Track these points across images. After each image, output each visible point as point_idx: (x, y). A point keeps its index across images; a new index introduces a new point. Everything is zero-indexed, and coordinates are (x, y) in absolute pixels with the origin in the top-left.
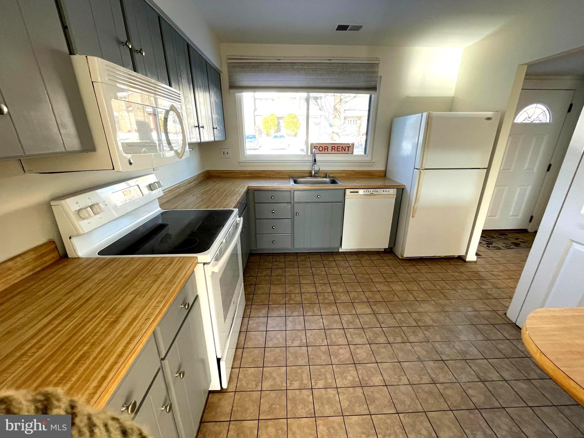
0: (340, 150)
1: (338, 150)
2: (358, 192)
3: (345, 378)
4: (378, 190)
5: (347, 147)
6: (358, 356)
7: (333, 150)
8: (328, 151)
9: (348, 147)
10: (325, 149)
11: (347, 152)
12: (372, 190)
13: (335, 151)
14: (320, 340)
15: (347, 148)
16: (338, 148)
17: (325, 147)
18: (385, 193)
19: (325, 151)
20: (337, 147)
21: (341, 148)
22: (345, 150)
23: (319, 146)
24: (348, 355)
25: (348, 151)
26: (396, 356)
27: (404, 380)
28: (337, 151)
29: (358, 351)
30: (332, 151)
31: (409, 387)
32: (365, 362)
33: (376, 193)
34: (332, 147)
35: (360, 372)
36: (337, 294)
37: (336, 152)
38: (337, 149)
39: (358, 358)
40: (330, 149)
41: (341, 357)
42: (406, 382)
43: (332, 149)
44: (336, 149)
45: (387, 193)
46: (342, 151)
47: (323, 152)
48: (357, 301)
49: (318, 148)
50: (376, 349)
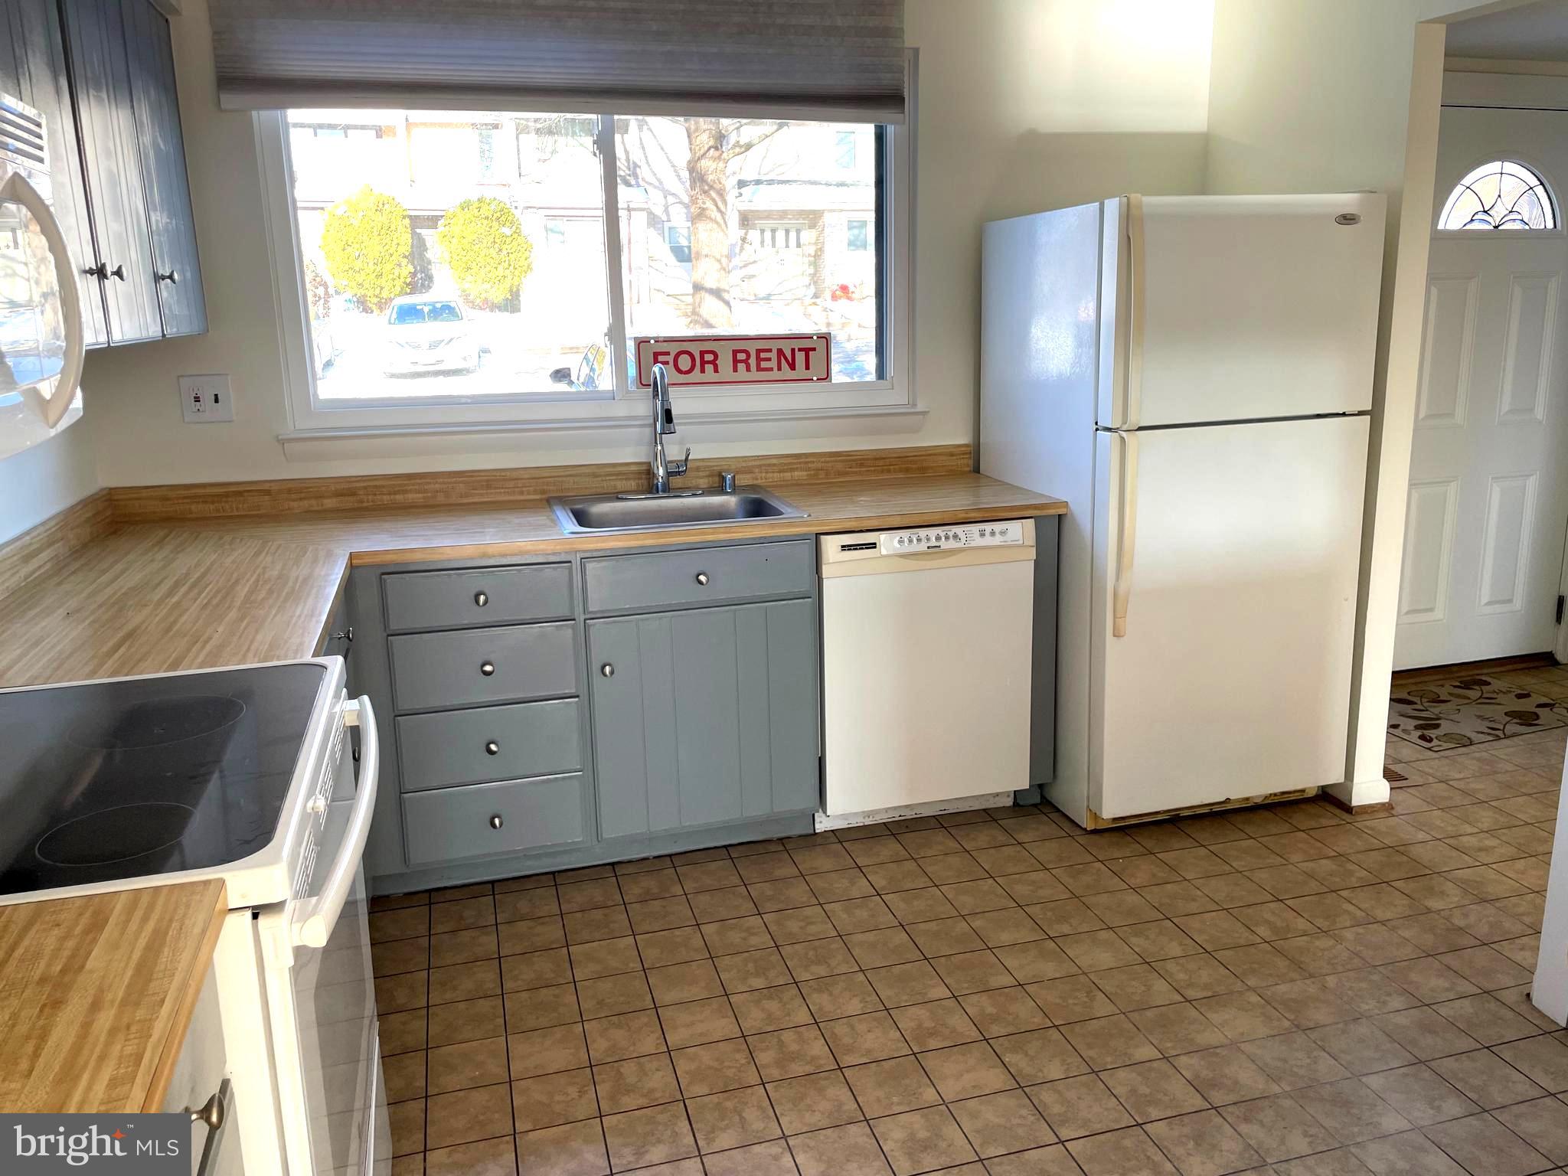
0: (773, 364)
1: (764, 364)
2: (873, 546)
4: (958, 530)
5: (800, 350)
7: (741, 367)
8: (716, 371)
9: (807, 351)
10: (703, 363)
11: (806, 374)
12: (933, 532)
13: (748, 369)
15: (800, 357)
16: (763, 355)
17: (702, 353)
18: (988, 541)
19: (703, 371)
20: (759, 351)
21: (773, 355)
22: (793, 367)
23: (674, 349)
25: (807, 368)
28: (759, 369)
30: (735, 370)
33: (952, 544)
34: (735, 352)
36: (840, 1029)
37: (754, 375)
38: (759, 359)
40: (725, 361)
43: (736, 361)
44: (753, 361)
45: (997, 540)
46: (779, 369)
47: (696, 373)
48: (933, 1043)
49: (670, 359)
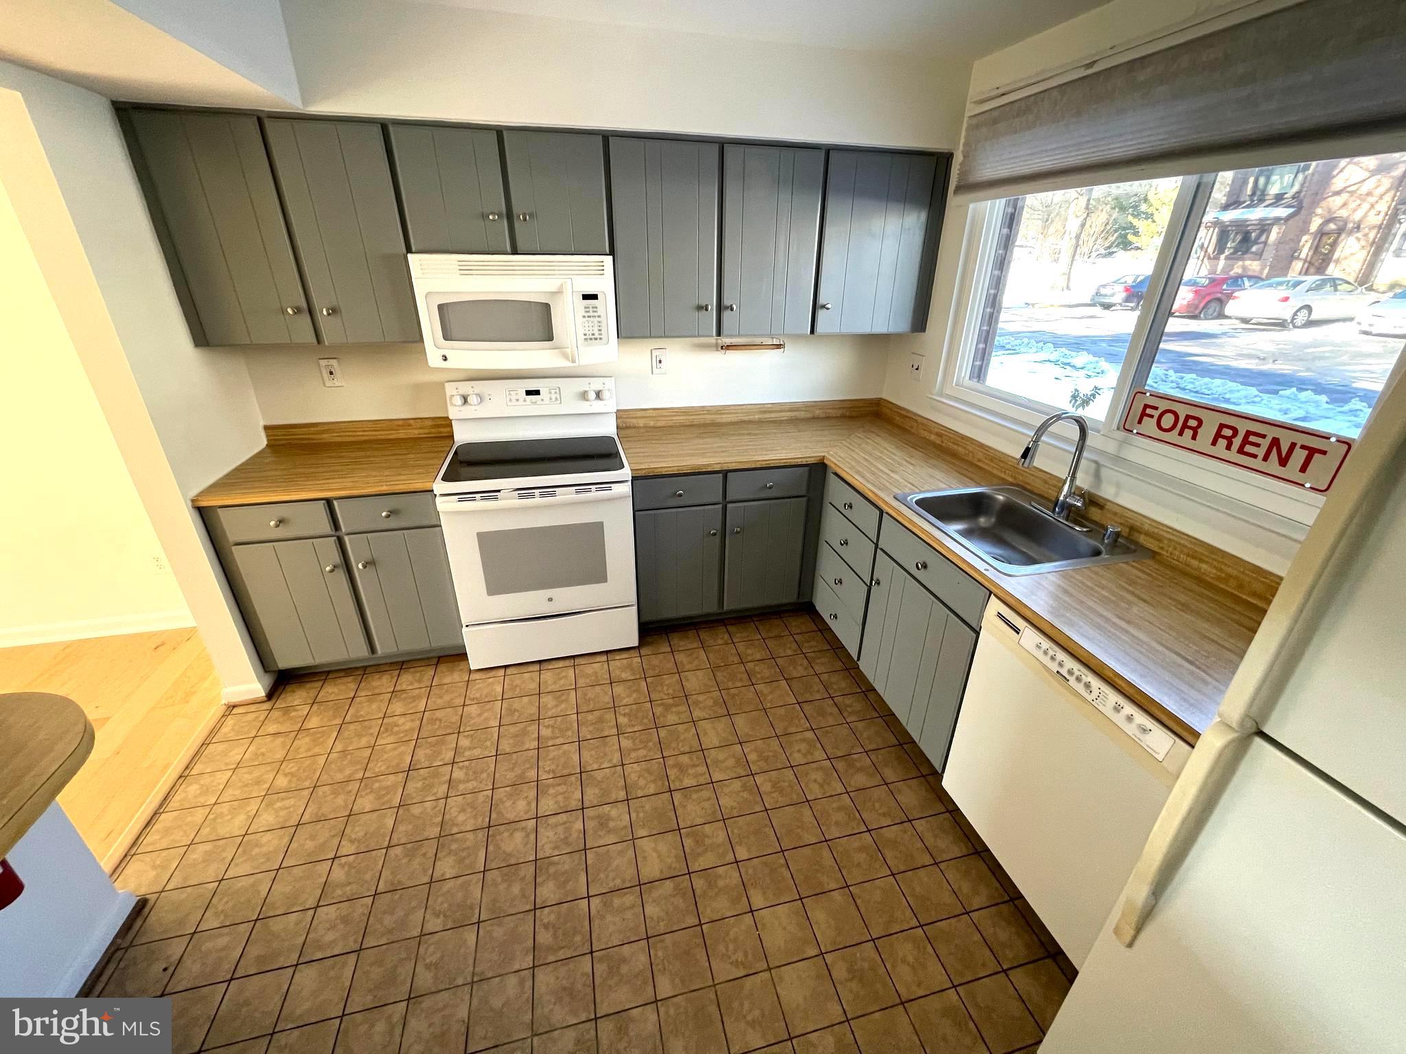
0: (1261, 452)
1: (1248, 448)
2: (1017, 631)
3: (463, 810)
4: (1095, 683)
5: (1303, 447)
6: (506, 834)
7: (1222, 443)
8: (1194, 437)
9: (1312, 452)
10: (1185, 426)
11: (1299, 477)
12: (1070, 663)
13: (1228, 447)
14: (553, 767)
15: (1299, 456)
16: (1252, 439)
17: (1188, 417)
18: (1119, 719)
19: (1181, 434)
20: (1249, 433)
21: (1265, 443)
22: (1283, 462)
23: (1163, 405)
24: (511, 816)
25: (1303, 469)
26: (498, 918)
27: (434, 924)
28: (1241, 451)
29: (519, 836)
30: (1214, 443)
31: (416, 932)
32: (491, 848)
33: (1080, 688)
34: (1222, 426)
35: (470, 836)
37: (1233, 455)
38: (1245, 441)
39: (501, 834)
40: (1208, 432)
41: (508, 804)
42: (429, 927)
43: (1218, 435)
44: (1237, 442)
45: (1131, 729)
46: (1265, 459)
47: (1173, 436)
49: (1156, 414)
50: (522, 874)
